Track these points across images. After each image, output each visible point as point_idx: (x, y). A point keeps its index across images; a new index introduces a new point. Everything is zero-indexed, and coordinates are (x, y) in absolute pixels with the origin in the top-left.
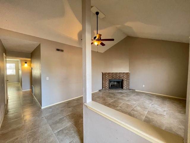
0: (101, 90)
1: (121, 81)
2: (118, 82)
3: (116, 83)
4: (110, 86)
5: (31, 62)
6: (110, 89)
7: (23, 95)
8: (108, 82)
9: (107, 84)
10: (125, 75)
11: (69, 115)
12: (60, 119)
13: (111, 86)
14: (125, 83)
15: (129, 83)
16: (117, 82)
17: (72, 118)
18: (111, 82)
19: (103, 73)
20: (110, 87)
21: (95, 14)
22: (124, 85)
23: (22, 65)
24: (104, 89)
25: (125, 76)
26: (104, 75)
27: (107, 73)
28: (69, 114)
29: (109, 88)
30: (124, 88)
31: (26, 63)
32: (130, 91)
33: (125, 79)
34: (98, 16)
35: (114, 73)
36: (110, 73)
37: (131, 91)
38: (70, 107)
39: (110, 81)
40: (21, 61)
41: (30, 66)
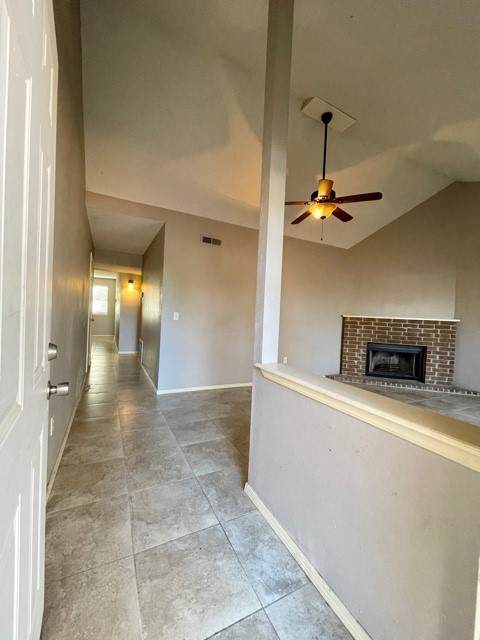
0: (337, 376)
1: (418, 356)
2: (405, 356)
3: (395, 360)
4: (372, 366)
5: (142, 279)
6: (368, 377)
7: (120, 361)
8: (362, 352)
9: (356, 359)
10: (436, 332)
11: (221, 419)
12: (199, 423)
13: (377, 367)
14: (435, 361)
15: (452, 363)
16: (401, 355)
17: (229, 428)
18: (375, 353)
19: (344, 318)
20: (371, 370)
21: (320, 120)
22: (429, 369)
23: (122, 287)
24: (345, 374)
25: (436, 337)
26: (347, 324)
27: (360, 319)
28: (225, 416)
29: (368, 374)
30: (428, 379)
31: (131, 281)
32: (454, 393)
33: (436, 344)
34: (329, 124)
35: (389, 320)
36: (373, 319)
37: (459, 393)
38: (227, 403)
39: (372, 350)
40: (121, 276)
41: (140, 289)
